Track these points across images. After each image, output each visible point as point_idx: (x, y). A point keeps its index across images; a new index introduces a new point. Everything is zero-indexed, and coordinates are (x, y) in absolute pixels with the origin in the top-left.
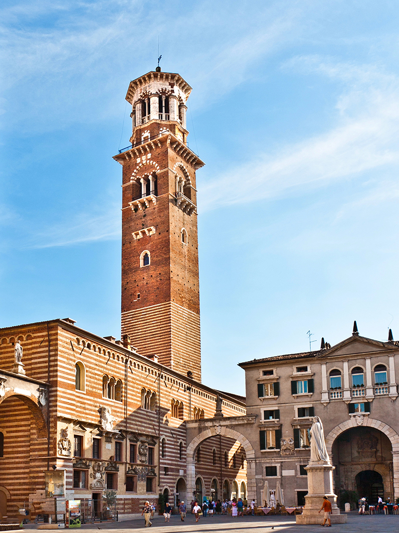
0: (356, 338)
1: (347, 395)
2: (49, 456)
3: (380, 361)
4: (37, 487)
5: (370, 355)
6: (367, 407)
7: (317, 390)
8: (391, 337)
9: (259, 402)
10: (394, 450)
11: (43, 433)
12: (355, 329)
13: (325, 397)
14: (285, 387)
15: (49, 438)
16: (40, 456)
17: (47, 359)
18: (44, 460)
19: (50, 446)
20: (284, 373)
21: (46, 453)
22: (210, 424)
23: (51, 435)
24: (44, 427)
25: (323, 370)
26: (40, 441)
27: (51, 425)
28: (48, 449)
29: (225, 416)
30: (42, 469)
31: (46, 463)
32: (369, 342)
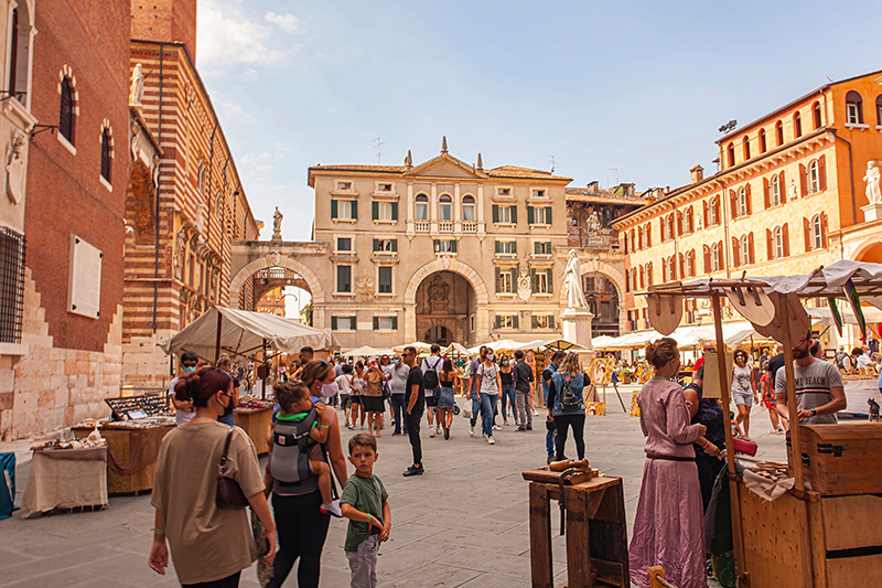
0: (445, 159)
1: (434, 227)
2: (156, 277)
3: (470, 190)
4: (133, 331)
5: (460, 180)
6: (453, 246)
7: (401, 218)
8: (480, 164)
9: (332, 226)
10: (479, 302)
11: (147, 237)
12: (445, 146)
13: (411, 227)
14: (365, 208)
15: (158, 246)
16: (139, 276)
17: (156, 107)
18: (147, 284)
19: (159, 260)
20: (364, 189)
21: (152, 271)
22: (266, 249)
23: (161, 242)
24: (150, 225)
25: (409, 192)
26: (142, 248)
27: (162, 223)
28: (157, 265)
29: (284, 240)
30: (143, 299)
31: (152, 290)
32: (459, 165)
